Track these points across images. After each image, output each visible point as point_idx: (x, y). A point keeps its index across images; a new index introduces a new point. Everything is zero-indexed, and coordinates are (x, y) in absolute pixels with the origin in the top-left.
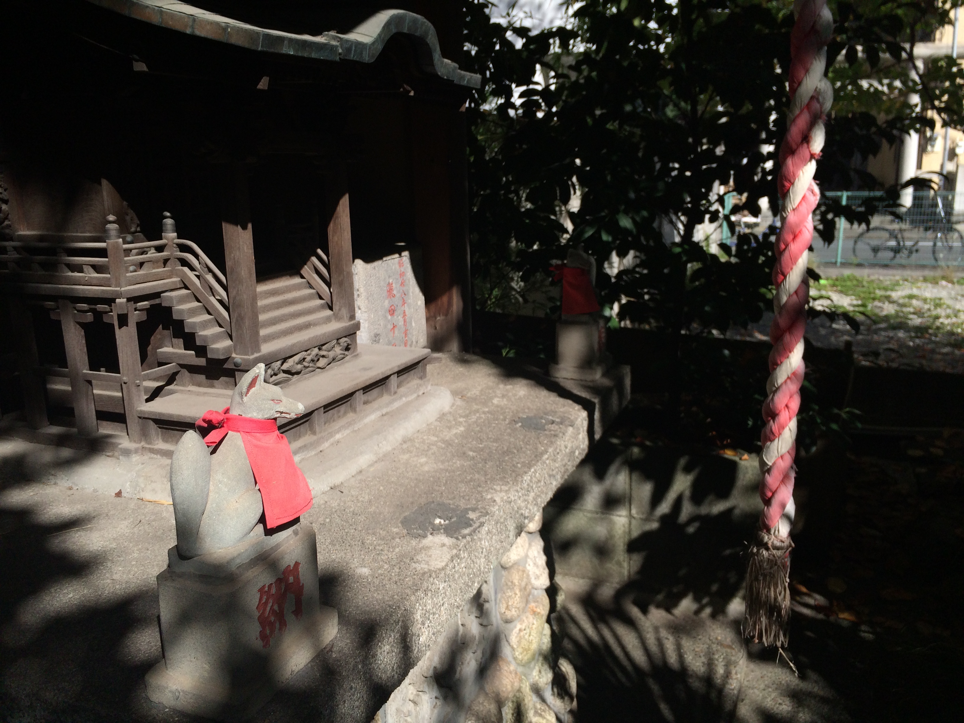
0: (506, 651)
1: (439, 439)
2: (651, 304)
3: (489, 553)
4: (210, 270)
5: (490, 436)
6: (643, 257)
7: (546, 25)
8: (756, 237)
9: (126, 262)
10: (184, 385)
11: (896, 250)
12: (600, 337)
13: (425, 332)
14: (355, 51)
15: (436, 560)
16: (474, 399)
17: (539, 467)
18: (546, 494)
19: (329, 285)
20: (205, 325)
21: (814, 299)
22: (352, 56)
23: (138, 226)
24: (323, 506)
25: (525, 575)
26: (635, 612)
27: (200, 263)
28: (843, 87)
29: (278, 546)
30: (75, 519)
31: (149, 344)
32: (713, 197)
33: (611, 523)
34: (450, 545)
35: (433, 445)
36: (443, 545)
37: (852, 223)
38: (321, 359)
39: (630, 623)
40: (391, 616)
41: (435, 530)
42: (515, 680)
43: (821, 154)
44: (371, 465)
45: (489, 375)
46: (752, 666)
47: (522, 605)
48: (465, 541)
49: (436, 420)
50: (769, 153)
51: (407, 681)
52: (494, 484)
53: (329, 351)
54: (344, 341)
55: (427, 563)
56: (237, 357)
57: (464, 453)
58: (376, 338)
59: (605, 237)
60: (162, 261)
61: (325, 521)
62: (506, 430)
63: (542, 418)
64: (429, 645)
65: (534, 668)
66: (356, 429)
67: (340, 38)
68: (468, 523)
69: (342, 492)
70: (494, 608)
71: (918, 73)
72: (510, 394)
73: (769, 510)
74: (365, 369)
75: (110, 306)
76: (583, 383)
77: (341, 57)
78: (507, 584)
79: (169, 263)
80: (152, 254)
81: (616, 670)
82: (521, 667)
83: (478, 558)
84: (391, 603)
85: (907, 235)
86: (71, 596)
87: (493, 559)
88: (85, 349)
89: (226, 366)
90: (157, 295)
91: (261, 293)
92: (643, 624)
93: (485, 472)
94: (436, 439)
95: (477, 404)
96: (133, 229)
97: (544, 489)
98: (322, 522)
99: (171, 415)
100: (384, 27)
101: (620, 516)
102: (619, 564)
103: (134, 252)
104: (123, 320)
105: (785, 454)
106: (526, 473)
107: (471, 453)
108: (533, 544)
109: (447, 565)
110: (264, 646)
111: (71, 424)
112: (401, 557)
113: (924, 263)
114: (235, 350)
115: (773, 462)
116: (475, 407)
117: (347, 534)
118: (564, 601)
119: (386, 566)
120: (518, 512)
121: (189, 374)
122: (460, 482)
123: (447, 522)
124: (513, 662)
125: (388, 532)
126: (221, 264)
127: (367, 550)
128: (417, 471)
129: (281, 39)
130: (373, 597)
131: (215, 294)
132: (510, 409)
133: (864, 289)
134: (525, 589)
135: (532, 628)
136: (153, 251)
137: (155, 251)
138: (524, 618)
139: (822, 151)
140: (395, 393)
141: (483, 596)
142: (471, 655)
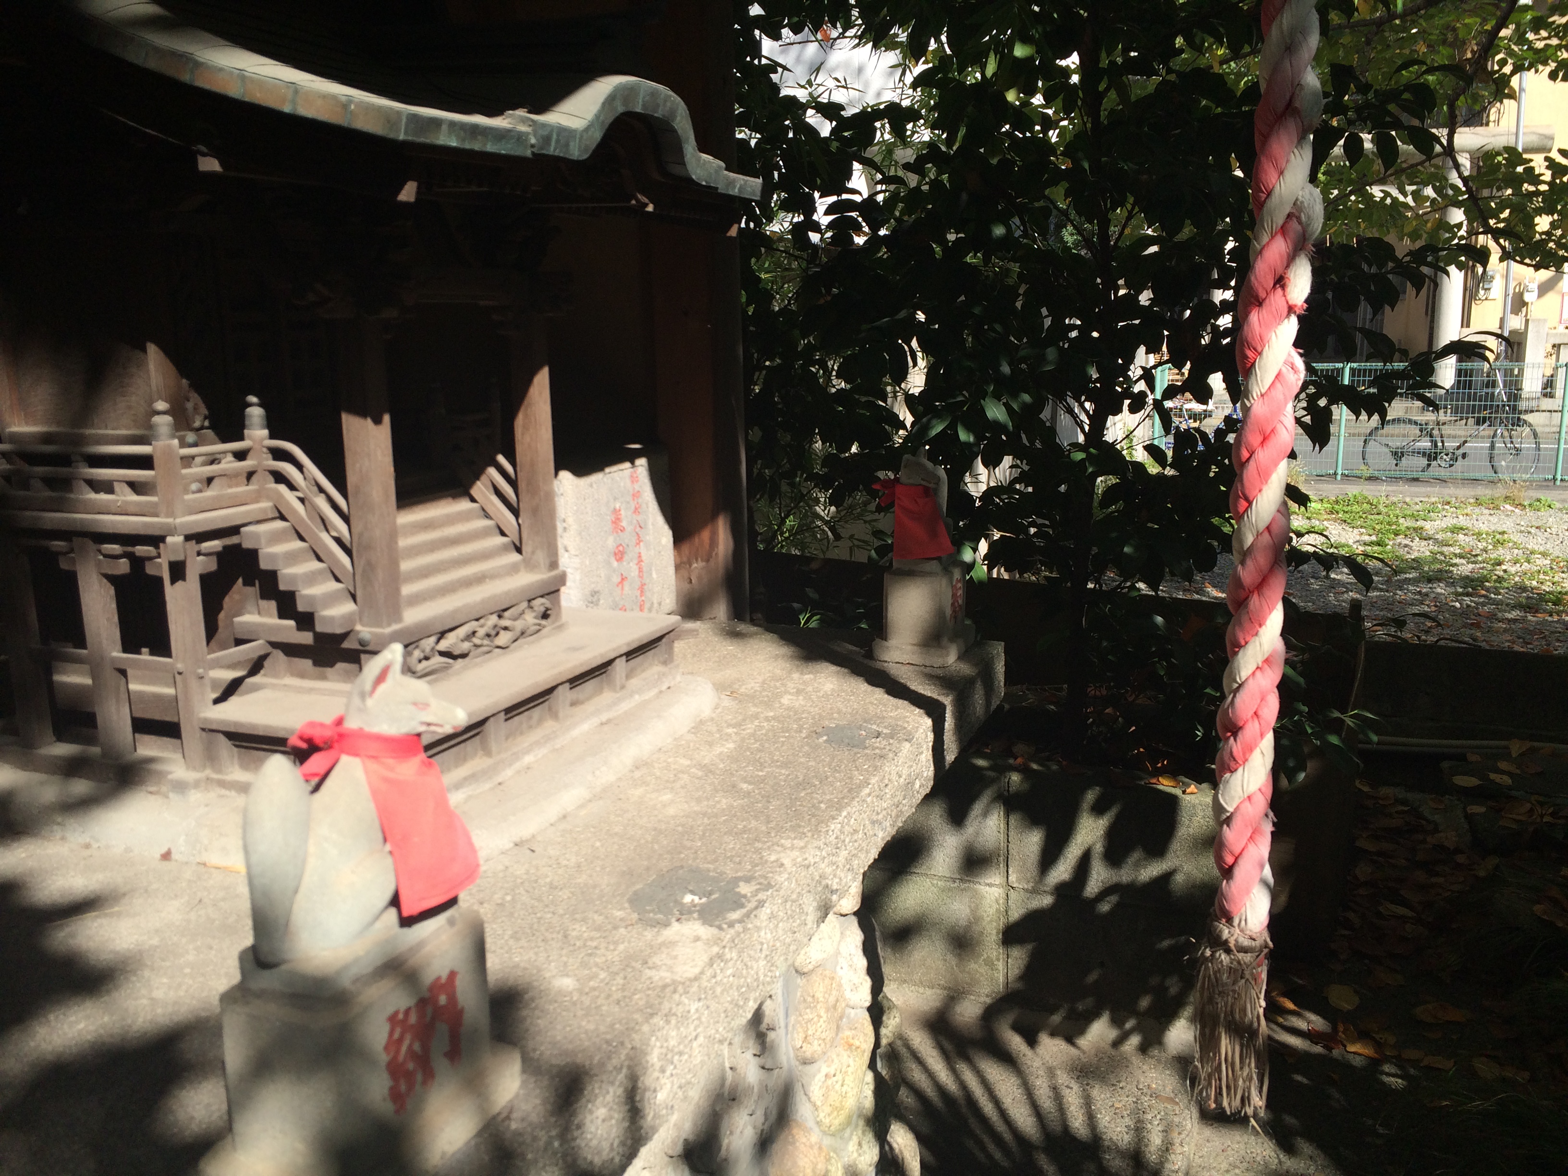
0: (803, 1110)
1: (694, 762)
2: (1039, 542)
3: (772, 951)
4: (321, 490)
5: (775, 758)
6: (1026, 468)
7: (871, 100)
8: (1204, 435)
9: (184, 477)
10: (276, 676)
11: (1432, 456)
12: (954, 595)
13: (673, 588)
14: (558, 141)
15: (685, 964)
16: (751, 698)
17: (854, 809)
18: (867, 852)
19: (516, 512)
20: (312, 578)
21: (1299, 535)
22: (552, 150)
23: (206, 418)
24: (501, 875)
25: (834, 985)
26: (1016, 1042)
27: (305, 478)
28: (1343, 197)
29: (421, 945)
30: (92, 897)
31: (221, 608)
32: (1135, 372)
33: (977, 896)
34: (708, 940)
35: (683, 772)
36: (697, 939)
37: (1357, 414)
38: (502, 632)
39: (1007, 1059)
40: (609, 1058)
41: (685, 912)
42: (819, 1159)
43: (1305, 306)
44: (582, 806)
45: (776, 657)
46: (1208, 1132)
47: (829, 1035)
48: (732, 931)
49: (689, 731)
50: (1223, 302)
51: (638, 1163)
52: (782, 838)
53: (515, 619)
54: (540, 604)
55: (670, 969)
56: (364, 631)
57: (734, 786)
58: (593, 598)
59: (964, 436)
60: (245, 475)
61: (503, 899)
62: (802, 746)
63: (860, 728)
64: (672, 1107)
65: (850, 1138)
66: (558, 746)
67: (533, 121)
68: (738, 902)
69: (533, 851)
70: (783, 1040)
71: (1460, 176)
72: (810, 689)
73: (1230, 887)
74: (575, 649)
75: (157, 547)
76: (928, 670)
77: (535, 150)
78: (805, 1000)
79: (254, 478)
80: (228, 464)
81: (986, 1139)
82: (829, 1137)
83: (755, 959)
84: (609, 1037)
85: (1447, 430)
86: (81, 1026)
87: (780, 961)
88: (116, 619)
89: (346, 645)
90: (235, 530)
91: (404, 526)
92: (1029, 1063)
93: (768, 817)
94: (688, 762)
95: (755, 705)
96: (197, 424)
97: (864, 845)
98: (499, 901)
99: (254, 726)
100: (604, 104)
101: (990, 885)
102: (990, 963)
103: (198, 460)
104: (178, 571)
105: (1254, 793)
106: (834, 819)
107: (745, 786)
108: (848, 933)
109: (702, 973)
110: (397, 1112)
111: (91, 740)
112: (628, 960)
113: (1477, 475)
114: (360, 619)
115: (1235, 806)
116: (753, 710)
117: (539, 922)
118: (900, 1026)
119: (603, 975)
120: (820, 883)
121: (285, 658)
122: (725, 834)
123: (704, 900)
124: (816, 1129)
125: (607, 918)
126: (339, 479)
127: (571, 948)
128: (656, 816)
129: (436, 123)
130: (580, 1027)
131: (329, 527)
132: (809, 713)
133: (1380, 517)
134: (835, 1007)
135: (846, 1072)
136: (230, 457)
137: (232, 459)
138: (834, 1056)
139: (1306, 301)
140: (623, 687)
141: (766, 1020)
142: (746, 1118)
